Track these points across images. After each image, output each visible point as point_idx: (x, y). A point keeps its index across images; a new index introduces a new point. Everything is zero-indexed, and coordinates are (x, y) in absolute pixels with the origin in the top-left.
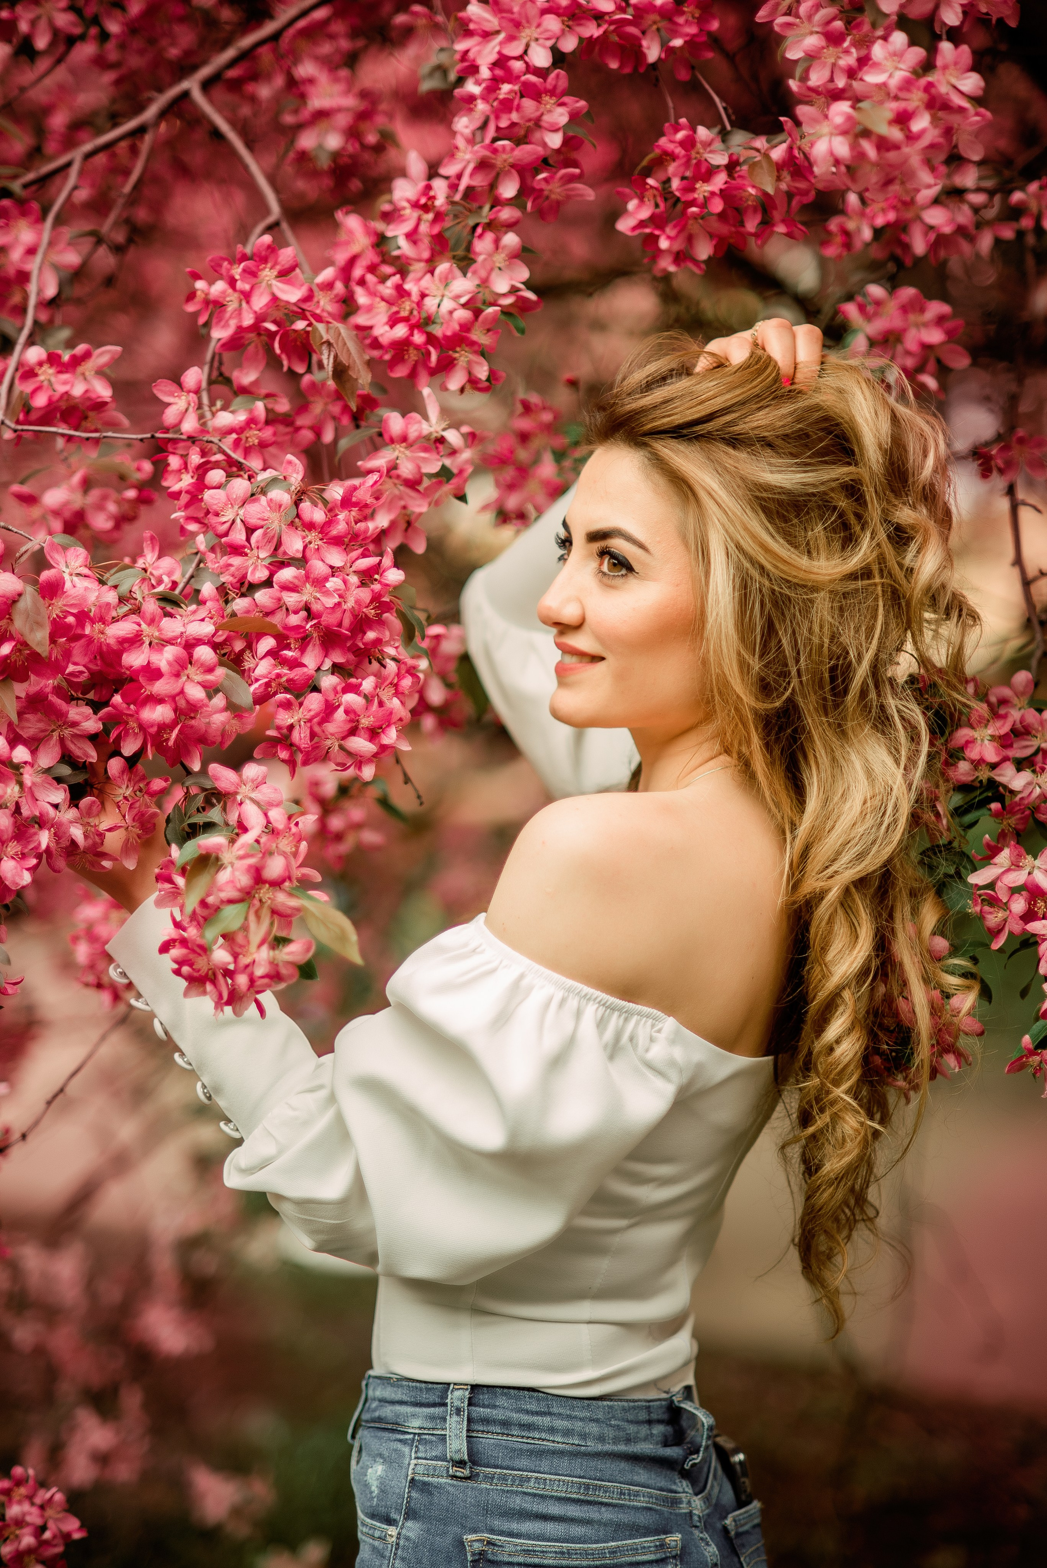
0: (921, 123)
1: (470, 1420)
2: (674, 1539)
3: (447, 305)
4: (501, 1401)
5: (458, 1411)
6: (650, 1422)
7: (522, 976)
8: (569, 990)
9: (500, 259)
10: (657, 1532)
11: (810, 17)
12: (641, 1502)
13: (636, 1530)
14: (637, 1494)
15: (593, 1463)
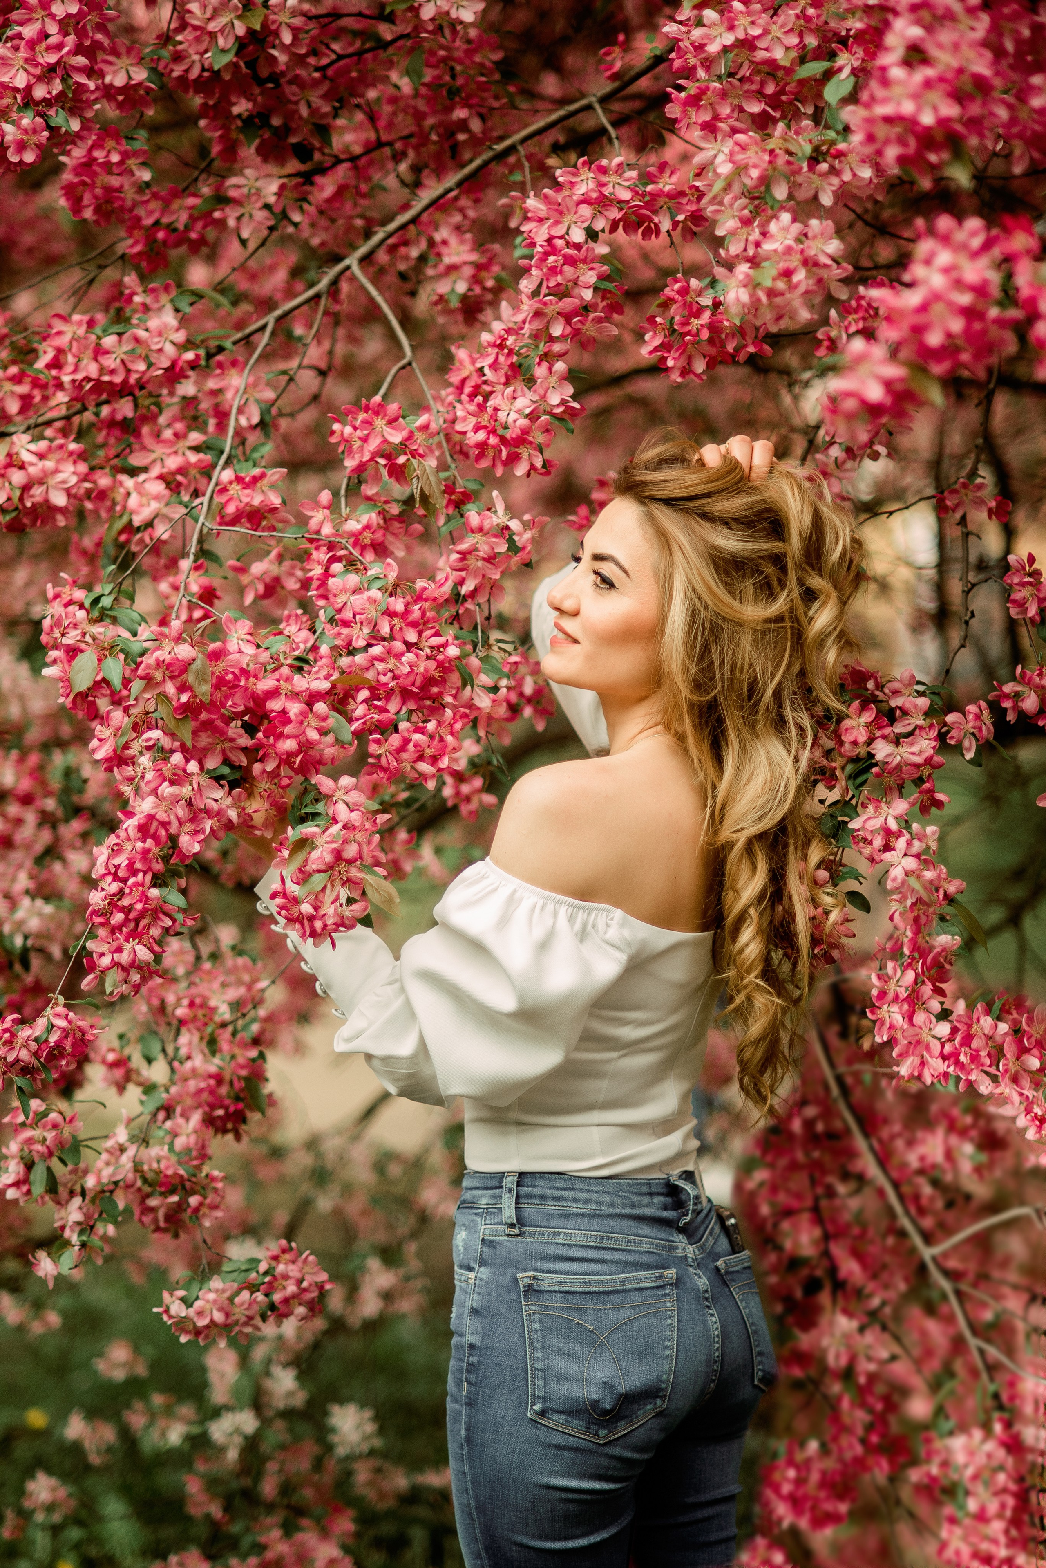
0: (800, 276)
1: (518, 1197)
2: (670, 1273)
3: (513, 416)
4: (539, 1182)
5: (510, 1191)
6: (651, 1194)
7: (515, 891)
8: (547, 898)
9: (553, 380)
10: (657, 1267)
11: (731, 205)
12: (644, 1248)
13: (640, 1266)
14: (641, 1243)
15: (607, 1222)
